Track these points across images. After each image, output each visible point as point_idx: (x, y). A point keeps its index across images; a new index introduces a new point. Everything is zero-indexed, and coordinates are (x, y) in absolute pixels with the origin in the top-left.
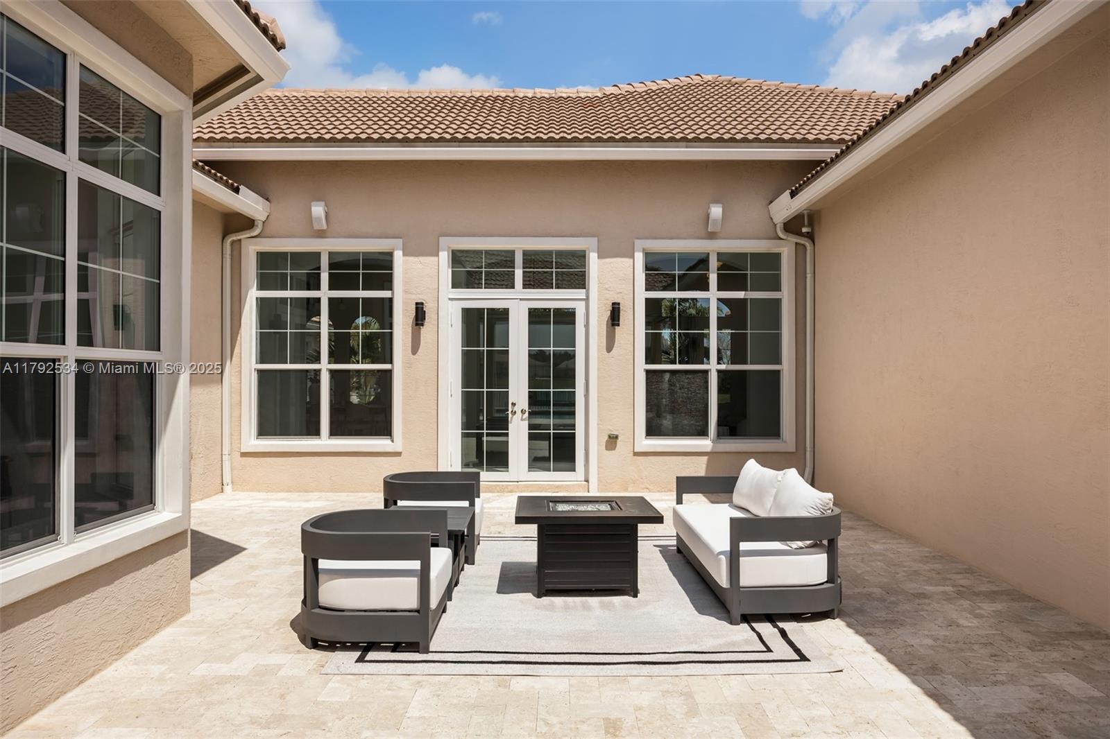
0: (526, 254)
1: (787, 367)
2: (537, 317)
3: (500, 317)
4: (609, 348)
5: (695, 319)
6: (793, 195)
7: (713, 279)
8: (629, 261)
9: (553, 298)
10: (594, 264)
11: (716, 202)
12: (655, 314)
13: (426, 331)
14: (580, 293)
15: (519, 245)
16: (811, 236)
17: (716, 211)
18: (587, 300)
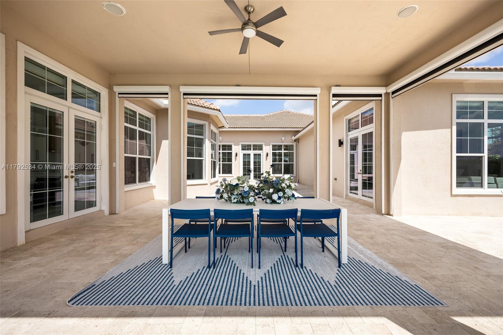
0: (253, 145)
1: (295, 163)
2: (255, 155)
3: (249, 155)
4: (266, 160)
5: (280, 155)
6: (295, 136)
7: (283, 149)
8: (269, 146)
9: (257, 152)
10: (264, 147)
11: (283, 137)
12: (274, 154)
13: (237, 157)
14: (262, 151)
15: (252, 144)
16: (298, 142)
17: (283, 138)
18: (263, 152)
